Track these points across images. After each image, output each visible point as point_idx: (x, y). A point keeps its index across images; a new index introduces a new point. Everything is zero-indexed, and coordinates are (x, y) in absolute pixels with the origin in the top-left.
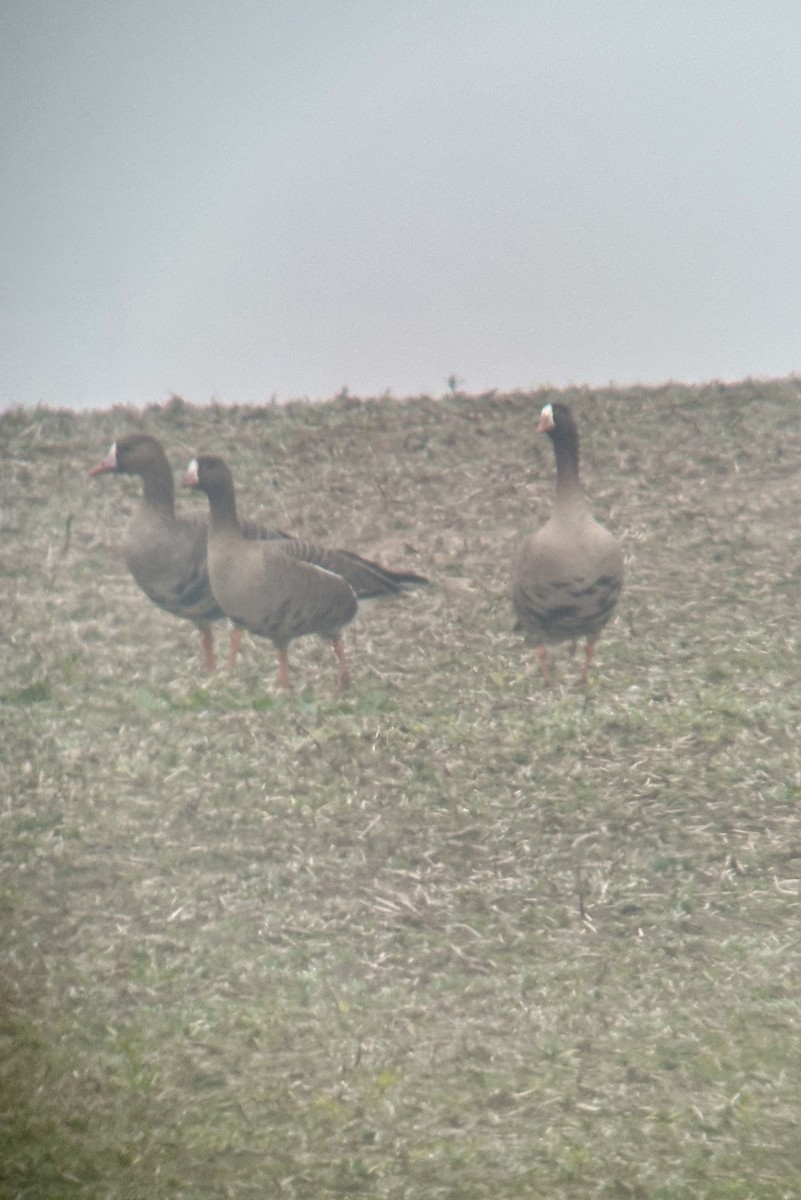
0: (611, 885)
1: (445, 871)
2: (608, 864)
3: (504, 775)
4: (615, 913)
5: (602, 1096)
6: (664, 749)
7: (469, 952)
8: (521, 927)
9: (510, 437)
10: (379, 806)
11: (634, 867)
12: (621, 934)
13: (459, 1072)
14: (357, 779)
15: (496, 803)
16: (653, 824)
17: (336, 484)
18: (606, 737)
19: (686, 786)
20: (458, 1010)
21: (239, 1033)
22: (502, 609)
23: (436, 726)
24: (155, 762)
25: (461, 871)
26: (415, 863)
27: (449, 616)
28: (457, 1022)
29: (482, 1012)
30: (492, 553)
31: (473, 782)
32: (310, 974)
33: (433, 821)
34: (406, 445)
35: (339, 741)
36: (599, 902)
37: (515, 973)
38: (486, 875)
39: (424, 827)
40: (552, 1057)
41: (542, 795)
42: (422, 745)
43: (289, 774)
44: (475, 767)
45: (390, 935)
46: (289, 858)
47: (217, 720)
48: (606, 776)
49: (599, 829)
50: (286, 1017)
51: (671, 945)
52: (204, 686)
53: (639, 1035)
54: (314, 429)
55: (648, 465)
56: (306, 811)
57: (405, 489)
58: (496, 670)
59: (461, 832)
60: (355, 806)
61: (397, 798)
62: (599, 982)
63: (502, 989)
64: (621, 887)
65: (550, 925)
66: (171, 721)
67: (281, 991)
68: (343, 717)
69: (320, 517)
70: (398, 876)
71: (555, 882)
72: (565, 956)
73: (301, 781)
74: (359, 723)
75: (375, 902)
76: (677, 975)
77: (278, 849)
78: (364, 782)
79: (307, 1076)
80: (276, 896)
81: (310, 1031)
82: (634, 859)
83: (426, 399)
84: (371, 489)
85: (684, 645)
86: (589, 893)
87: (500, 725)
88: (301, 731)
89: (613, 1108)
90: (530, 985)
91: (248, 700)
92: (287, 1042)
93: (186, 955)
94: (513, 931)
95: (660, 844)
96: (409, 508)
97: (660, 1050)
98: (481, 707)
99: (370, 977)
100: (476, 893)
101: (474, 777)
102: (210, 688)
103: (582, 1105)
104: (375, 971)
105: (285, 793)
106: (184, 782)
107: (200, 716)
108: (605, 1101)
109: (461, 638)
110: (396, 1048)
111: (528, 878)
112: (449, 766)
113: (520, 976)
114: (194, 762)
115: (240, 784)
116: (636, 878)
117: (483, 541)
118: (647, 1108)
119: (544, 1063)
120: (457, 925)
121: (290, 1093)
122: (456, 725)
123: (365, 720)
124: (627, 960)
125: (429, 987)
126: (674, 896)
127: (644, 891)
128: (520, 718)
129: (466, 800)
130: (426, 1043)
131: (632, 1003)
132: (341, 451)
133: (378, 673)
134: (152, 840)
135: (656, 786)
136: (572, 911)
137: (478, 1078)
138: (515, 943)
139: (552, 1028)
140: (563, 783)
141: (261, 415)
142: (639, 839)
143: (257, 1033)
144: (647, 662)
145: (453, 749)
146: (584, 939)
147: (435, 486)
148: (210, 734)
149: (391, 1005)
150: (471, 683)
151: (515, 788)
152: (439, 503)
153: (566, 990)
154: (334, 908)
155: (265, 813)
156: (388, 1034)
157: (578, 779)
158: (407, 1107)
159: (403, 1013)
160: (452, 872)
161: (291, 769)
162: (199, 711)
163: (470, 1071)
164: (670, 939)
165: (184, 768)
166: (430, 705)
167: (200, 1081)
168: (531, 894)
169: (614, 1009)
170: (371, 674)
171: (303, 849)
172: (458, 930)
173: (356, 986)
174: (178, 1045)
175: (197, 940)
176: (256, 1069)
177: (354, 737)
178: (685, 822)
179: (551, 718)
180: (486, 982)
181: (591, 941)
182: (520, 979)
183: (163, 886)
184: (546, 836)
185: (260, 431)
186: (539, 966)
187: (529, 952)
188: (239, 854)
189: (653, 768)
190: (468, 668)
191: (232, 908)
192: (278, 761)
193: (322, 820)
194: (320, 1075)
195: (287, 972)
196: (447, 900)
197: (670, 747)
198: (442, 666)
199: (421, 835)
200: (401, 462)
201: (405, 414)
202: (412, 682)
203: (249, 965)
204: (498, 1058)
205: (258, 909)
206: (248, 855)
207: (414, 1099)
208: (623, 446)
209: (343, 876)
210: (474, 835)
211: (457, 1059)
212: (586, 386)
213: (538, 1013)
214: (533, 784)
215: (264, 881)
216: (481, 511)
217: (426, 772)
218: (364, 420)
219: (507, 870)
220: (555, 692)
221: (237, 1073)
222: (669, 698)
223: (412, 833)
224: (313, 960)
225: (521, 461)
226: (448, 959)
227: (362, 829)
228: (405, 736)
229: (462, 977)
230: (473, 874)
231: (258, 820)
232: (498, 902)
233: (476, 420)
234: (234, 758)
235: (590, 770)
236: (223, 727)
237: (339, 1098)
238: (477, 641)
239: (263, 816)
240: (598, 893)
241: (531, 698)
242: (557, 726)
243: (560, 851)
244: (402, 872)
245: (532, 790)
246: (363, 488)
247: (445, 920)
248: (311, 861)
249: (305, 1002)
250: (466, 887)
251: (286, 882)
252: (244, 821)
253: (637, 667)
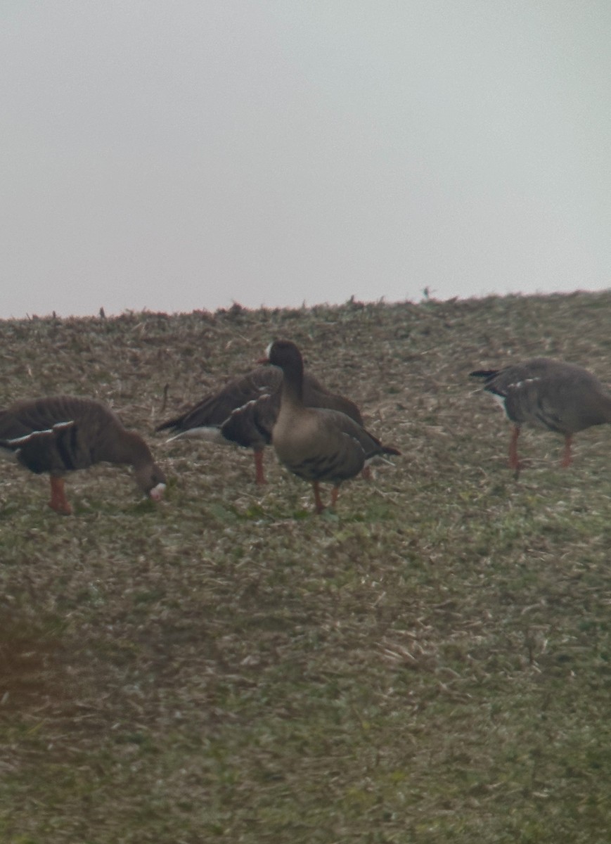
0: (549, 641)
1: (433, 631)
2: (548, 627)
3: (471, 563)
4: (555, 661)
5: (549, 787)
6: (584, 545)
7: (453, 687)
8: (488, 670)
9: (468, 329)
10: (384, 586)
11: (566, 629)
12: (558, 675)
13: (449, 771)
14: (369, 567)
15: (467, 583)
16: (579, 598)
17: (349, 362)
18: (543, 536)
19: (601, 571)
20: (446, 727)
21: (294, 743)
22: (466, 448)
23: (423, 529)
24: (229, 554)
25: (444, 631)
26: (411, 625)
27: (429, 452)
28: (446, 736)
29: (463, 729)
30: (457, 408)
31: (450, 569)
32: (340, 702)
33: (422, 596)
34: (396, 334)
35: (355, 541)
36: (542, 653)
37: (485, 702)
38: (461, 634)
39: (417, 600)
40: (513, 760)
41: (499, 577)
42: (413, 543)
43: (321, 563)
44: (451, 558)
45: (395, 676)
46: (323, 622)
47: (269, 527)
48: (544, 564)
49: (540, 602)
50: (325, 732)
51: (594, 682)
52: (259, 503)
53: (574, 745)
54: (333, 324)
55: (565, 347)
56: (334, 589)
57: (396, 365)
58: (463, 491)
59: (443, 604)
60: (367, 585)
61: (396, 580)
62: (544, 708)
63: (477, 714)
64: (557, 642)
65: (508, 668)
66: (238, 526)
67: (321, 714)
68: (357, 524)
69: (337, 385)
70: (400, 635)
71: (511, 639)
72: (520, 690)
73: (330, 568)
74: (369, 528)
75: (384, 652)
76: (600, 703)
77: (315, 615)
78: (373, 569)
79: (342, 774)
80: (315, 648)
81: (342, 742)
82: (566, 623)
83: (408, 304)
84: (372, 365)
85: (595, 473)
86: (535, 646)
87: (468, 528)
88: (328, 534)
89: (558, 795)
90: (496, 711)
91: (291, 513)
92: (327, 750)
93: (254, 689)
94: (482, 673)
95: (585, 612)
96: (400, 378)
97: (589, 755)
98: (454, 516)
99: (383, 704)
100: (455, 647)
101: (451, 565)
102: (263, 504)
103: (537, 794)
104: (386, 701)
105: (318, 576)
106: (249, 569)
107: (258, 523)
108: (553, 790)
109: (438, 468)
110: (404, 755)
111: (492, 636)
112: (432, 557)
113: (489, 704)
114: (255, 555)
115: (287, 570)
116: (569, 636)
117: (451, 400)
118: (582, 795)
119: (507, 764)
120: (442, 668)
121: (331, 785)
122: (437, 529)
123: (373, 525)
124: (564, 693)
125: (425, 711)
126: (595, 649)
127: (574, 645)
128: (481, 524)
129: (446, 581)
130: (424, 751)
131: (569, 723)
132: (351, 339)
133: (381, 493)
134: (228, 609)
135: (580, 571)
136: (524, 659)
137: (462, 775)
138: (484, 681)
139: (513, 741)
140: (513, 568)
141: (295, 315)
142: (570, 609)
143: (306, 743)
144: (570, 486)
145: (435, 546)
146: (532, 678)
147: (416, 363)
148: (265, 536)
149: (398, 724)
150: (447, 500)
151: (479, 572)
152: (420, 374)
153: (522, 714)
154: (356, 657)
155: (304, 590)
156: (397, 744)
157: (523, 566)
158: (413, 795)
159: (407, 730)
160: (437, 631)
161: (322, 559)
162: (257, 520)
163: (457, 770)
164: (593, 678)
165: (248, 559)
166: (418, 514)
167: (267, 777)
168: (495, 647)
169: (555, 727)
170: (376, 494)
171: (333, 614)
172: (444, 672)
173: (373, 711)
174: (252, 752)
175: (261, 679)
176: (305, 769)
177: (365, 537)
178: (602, 597)
179: (503, 524)
180: (465, 709)
181: (538, 680)
182: (489, 707)
183: (236, 640)
184: (503, 607)
185: (294, 327)
186: (503, 698)
187: (495, 688)
188: (289, 619)
189: (577, 558)
190: (443, 489)
191: (285, 656)
192: (313, 554)
193: (346, 596)
194: (352, 772)
195: (324, 700)
196: (435, 651)
197: (587, 542)
198: (426, 488)
199: (415, 606)
200: (393, 346)
201: (395, 313)
202: (405, 499)
203: (299, 696)
204: (476, 761)
205: (304, 657)
206: (295, 619)
207: (418, 790)
208: (548, 334)
209: (361, 635)
210: (452, 606)
211: (446, 762)
212: (520, 293)
213: (503, 730)
214: (492, 569)
215: (306, 638)
216: (450, 380)
217: (416, 561)
218: (367, 318)
219: (477, 630)
220: (505, 505)
221: (293, 772)
222: (586, 510)
223: (408, 604)
224: (344, 692)
225: (476, 345)
226: (438, 692)
227: (374, 601)
228: (401, 536)
229: (447, 705)
230: (453, 633)
231: (301, 595)
232: (471, 653)
233: (443, 317)
234: (282, 552)
235: (532, 560)
236: (273, 531)
237: (365, 789)
238: (450, 470)
239: (304, 593)
240: (541, 647)
241: (489, 510)
242: (507, 529)
243: (514, 617)
244: (403, 632)
245: (492, 574)
246: (367, 364)
247: (434, 665)
248: (338, 624)
249: (338, 721)
250: (448, 642)
251: (322, 638)
252: (291, 596)
253: (563, 488)
